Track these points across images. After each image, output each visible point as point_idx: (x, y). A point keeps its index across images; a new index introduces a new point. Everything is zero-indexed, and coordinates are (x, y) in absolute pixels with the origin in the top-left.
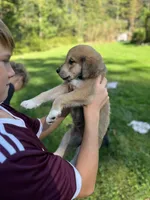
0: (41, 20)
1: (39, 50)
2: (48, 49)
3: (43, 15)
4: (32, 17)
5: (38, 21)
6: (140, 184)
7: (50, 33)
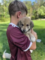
0: (5, 13)
1: (4, 21)
2: (7, 21)
3: (5, 12)
4: (2, 12)
5: (4, 13)
6: (42, 56)
7: (7, 16)
